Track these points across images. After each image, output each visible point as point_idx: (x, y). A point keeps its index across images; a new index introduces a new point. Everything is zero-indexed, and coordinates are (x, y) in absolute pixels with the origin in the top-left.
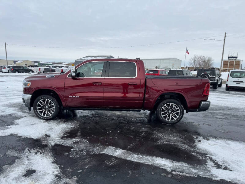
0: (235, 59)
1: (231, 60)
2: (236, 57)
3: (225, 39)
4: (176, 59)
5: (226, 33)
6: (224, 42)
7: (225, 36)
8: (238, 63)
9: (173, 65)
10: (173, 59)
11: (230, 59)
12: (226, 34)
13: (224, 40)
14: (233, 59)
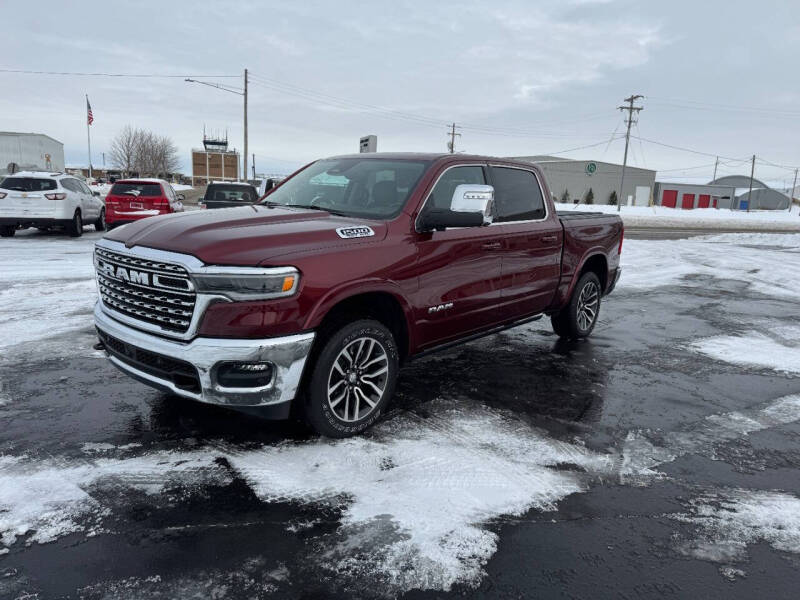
0: (221, 148)
1: (212, 150)
2: (225, 144)
3: (246, 90)
4: (43, 135)
5: (246, 71)
6: (243, 97)
7: (246, 82)
8: (232, 161)
9: (48, 160)
10: (32, 134)
11: (209, 146)
12: (248, 75)
13: (243, 92)
14: (216, 147)
